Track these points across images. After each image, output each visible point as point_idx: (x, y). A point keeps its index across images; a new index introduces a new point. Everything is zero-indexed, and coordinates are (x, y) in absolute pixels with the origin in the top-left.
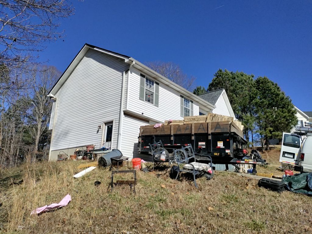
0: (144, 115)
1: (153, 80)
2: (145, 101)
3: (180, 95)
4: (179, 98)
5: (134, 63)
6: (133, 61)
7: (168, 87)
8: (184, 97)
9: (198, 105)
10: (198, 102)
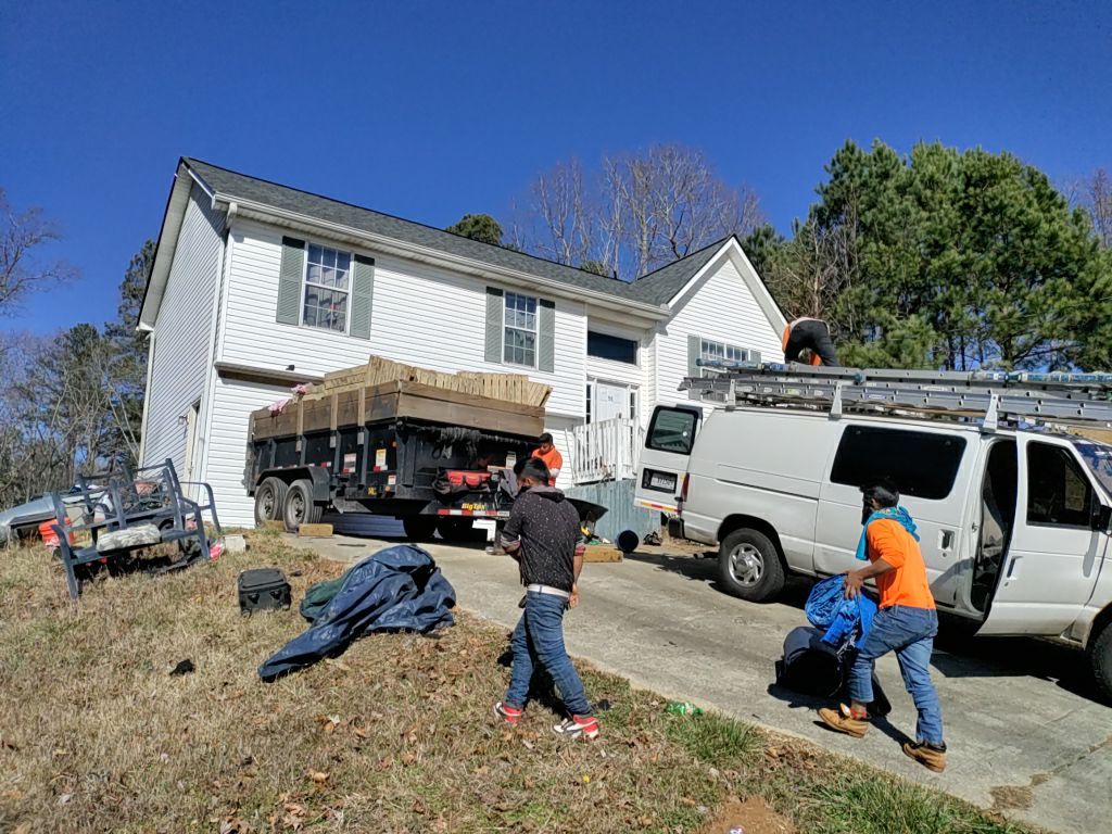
0: (296, 371)
1: (346, 249)
2: (306, 326)
3: (485, 287)
4: (482, 298)
5: (233, 207)
6: (228, 204)
7: (424, 266)
8: (508, 294)
9: (582, 314)
10: (583, 302)
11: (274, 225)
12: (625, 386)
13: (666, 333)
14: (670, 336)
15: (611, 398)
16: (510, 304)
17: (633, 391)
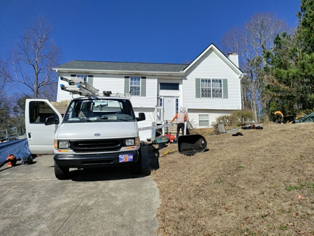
3: (124, 77)
4: (123, 80)
8: (131, 77)
9: (155, 79)
10: (155, 75)
11: (69, 72)
12: (174, 97)
13: (186, 79)
14: (188, 80)
15: (169, 101)
16: (132, 80)
17: (177, 98)
